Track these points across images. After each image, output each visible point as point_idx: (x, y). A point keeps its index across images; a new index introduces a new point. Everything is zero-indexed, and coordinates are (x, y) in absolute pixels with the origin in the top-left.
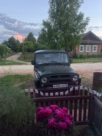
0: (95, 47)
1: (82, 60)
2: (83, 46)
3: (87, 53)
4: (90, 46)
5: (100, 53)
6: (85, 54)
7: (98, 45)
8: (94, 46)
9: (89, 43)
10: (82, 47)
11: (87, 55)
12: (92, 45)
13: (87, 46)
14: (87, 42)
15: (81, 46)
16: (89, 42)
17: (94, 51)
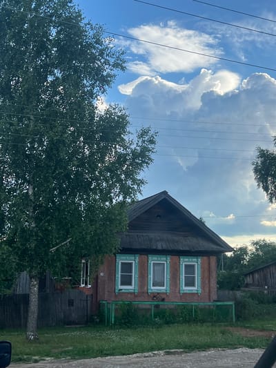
0: (190, 269)
1: (131, 338)
2: (133, 260)
3: (155, 296)
4: (166, 261)
5: (214, 297)
6: (146, 304)
7: (205, 258)
8: (184, 261)
9: (159, 247)
10: (127, 267)
11: (157, 306)
12: (175, 258)
13: (153, 260)
14: (151, 240)
15: (121, 260)
16: (162, 240)
17: (186, 289)
